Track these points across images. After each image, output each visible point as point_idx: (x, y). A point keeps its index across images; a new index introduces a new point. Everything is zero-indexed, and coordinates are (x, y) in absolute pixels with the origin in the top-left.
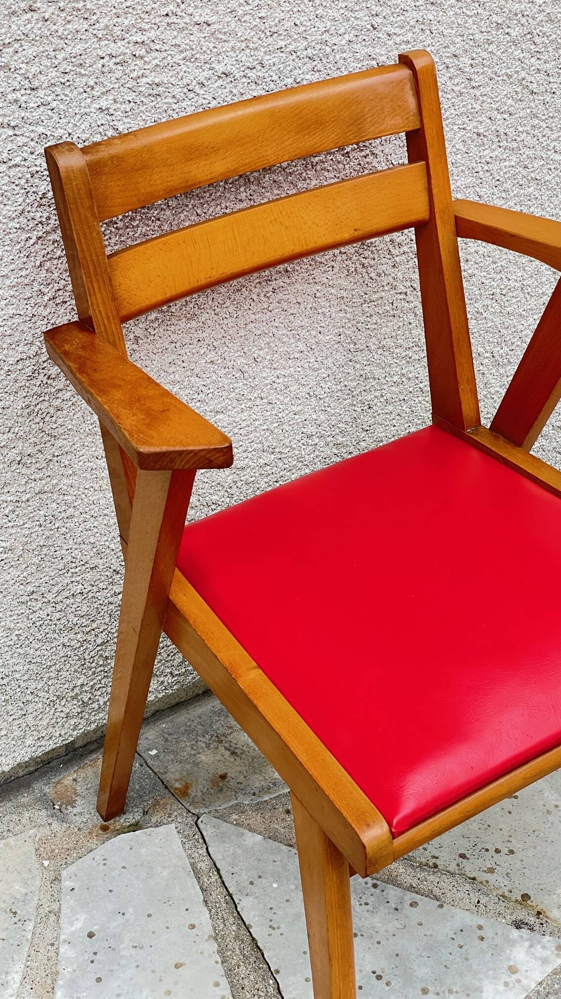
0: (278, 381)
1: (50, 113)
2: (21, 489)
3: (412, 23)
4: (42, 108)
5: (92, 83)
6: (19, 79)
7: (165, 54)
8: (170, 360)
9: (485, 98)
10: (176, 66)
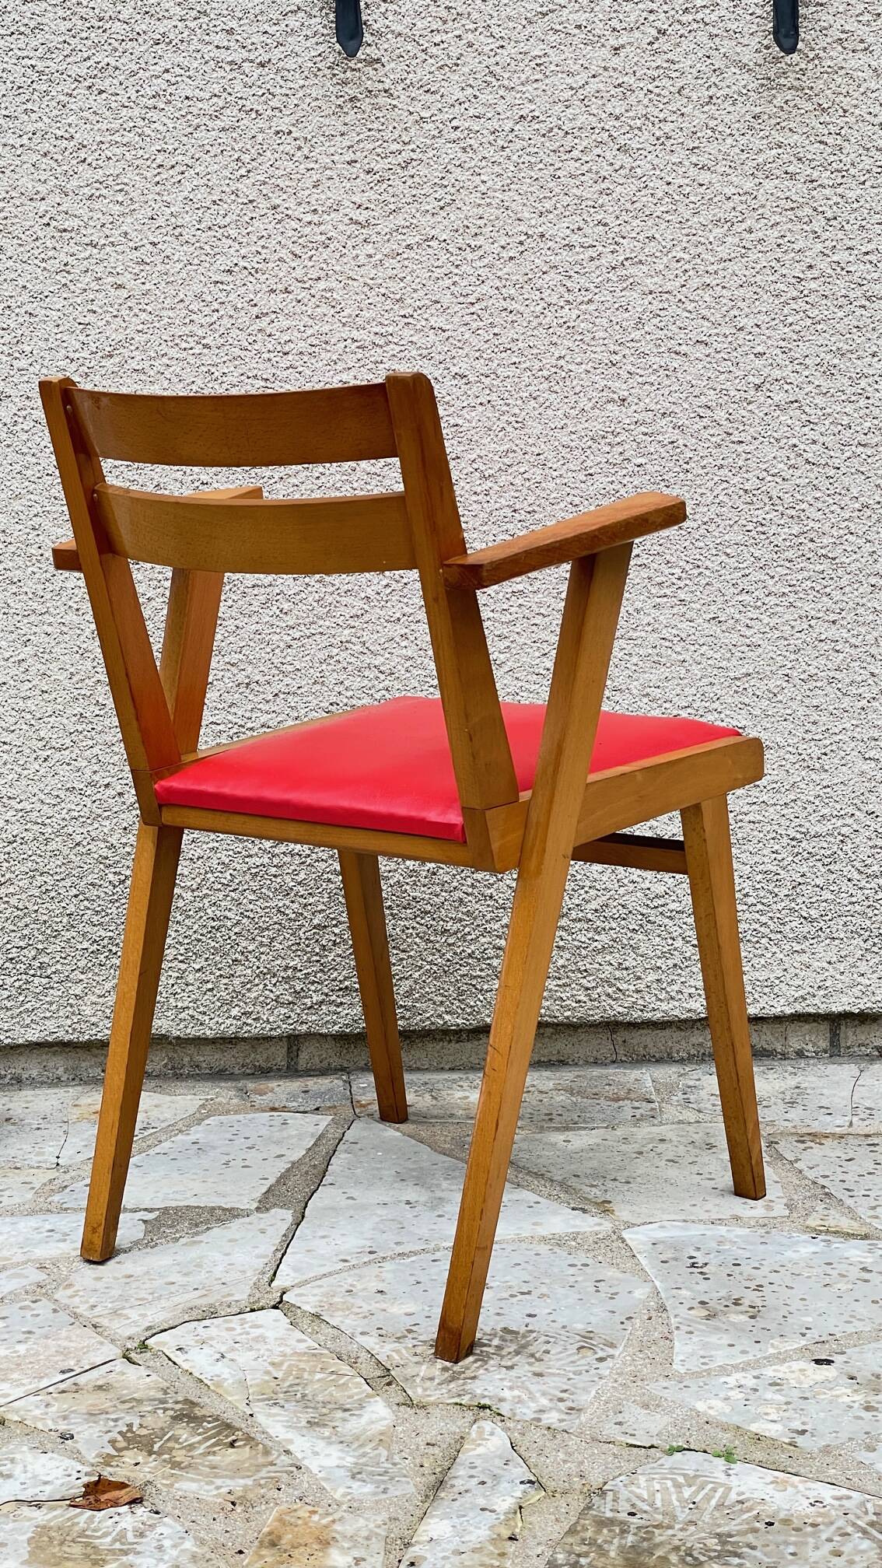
0: (521, 694)
2: (248, 714)
3: (655, 367)
5: (334, 358)
6: (273, 342)
7: (403, 348)
8: (403, 632)
9: (749, 456)
10: (412, 360)
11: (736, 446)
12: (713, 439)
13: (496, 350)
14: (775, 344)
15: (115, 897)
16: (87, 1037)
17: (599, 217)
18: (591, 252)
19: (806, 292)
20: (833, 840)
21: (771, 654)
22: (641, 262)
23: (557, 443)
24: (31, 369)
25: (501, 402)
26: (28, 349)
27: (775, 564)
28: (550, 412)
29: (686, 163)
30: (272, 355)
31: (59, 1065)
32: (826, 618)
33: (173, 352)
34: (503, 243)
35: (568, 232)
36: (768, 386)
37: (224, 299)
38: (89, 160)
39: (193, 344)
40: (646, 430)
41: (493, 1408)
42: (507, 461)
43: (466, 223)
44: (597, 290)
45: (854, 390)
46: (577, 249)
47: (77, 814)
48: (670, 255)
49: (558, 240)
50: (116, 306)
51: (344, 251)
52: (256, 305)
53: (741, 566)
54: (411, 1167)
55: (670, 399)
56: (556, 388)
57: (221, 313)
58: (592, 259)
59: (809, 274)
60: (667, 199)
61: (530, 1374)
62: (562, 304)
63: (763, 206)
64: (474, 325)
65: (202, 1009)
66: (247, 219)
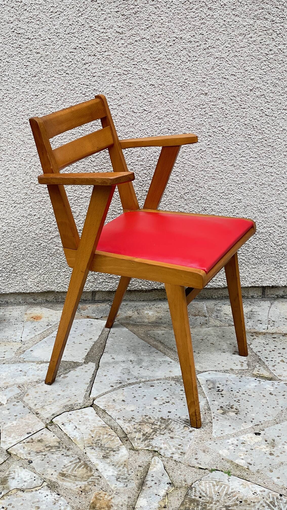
1: (98, 84)
2: (80, 194)
3: (217, 83)
4: (96, 82)
5: (110, 78)
6: (90, 73)
7: (133, 75)
8: (131, 168)
9: (247, 113)
10: (136, 79)
11: (243, 109)
12: (235, 107)
13: (165, 76)
14: (258, 76)
15: (38, 249)
16: (29, 291)
17: (201, 32)
18: (197, 44)
19: (269, 59)
20: (267, 234)
21: (250, 177)
22: (214, 47)
23: (184, 108)
24: (8, 80)
25: (166, 94)
26: (7, 74)
27: (253, 148)
28: (181, 97)
29: (231, 14)
30: (89, 77)
31: (20, 299)
32: (269, 165)
33: (56, 75)
34: (168, 40)
35: (190, 37)
36: (254, 90)
37: (73, 58)
38: (27, 10)
39: (63, 73)
40: (213, 104)
41: (159, 452)
42: (167, 113)
43: (156, 33)
44: (199, 57)
45: (283, 91)
46: (193, 43)
47: (25, 224)
48: (224, 45)
49: (187, 39)
50: (37, 60)
51: (114, 42)
52: (84, 60)
53: (242, 148)
54: (132, 345)
55: (222, 94)
56: (184, 89)
57: (73, 62)
58: (198, 46)
59: (270, 53)
60: (224, 26)
61: (169, 438)
62: (187, 61)
63: (256, 29)
64: (157, 68)
65: (65, 283)
66: (81, 30)
